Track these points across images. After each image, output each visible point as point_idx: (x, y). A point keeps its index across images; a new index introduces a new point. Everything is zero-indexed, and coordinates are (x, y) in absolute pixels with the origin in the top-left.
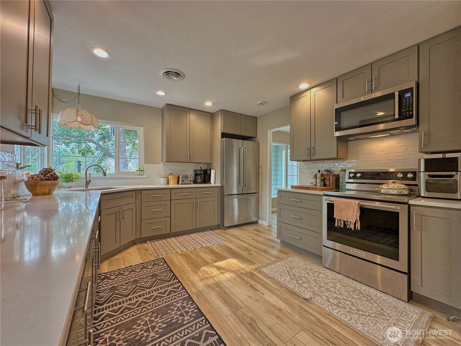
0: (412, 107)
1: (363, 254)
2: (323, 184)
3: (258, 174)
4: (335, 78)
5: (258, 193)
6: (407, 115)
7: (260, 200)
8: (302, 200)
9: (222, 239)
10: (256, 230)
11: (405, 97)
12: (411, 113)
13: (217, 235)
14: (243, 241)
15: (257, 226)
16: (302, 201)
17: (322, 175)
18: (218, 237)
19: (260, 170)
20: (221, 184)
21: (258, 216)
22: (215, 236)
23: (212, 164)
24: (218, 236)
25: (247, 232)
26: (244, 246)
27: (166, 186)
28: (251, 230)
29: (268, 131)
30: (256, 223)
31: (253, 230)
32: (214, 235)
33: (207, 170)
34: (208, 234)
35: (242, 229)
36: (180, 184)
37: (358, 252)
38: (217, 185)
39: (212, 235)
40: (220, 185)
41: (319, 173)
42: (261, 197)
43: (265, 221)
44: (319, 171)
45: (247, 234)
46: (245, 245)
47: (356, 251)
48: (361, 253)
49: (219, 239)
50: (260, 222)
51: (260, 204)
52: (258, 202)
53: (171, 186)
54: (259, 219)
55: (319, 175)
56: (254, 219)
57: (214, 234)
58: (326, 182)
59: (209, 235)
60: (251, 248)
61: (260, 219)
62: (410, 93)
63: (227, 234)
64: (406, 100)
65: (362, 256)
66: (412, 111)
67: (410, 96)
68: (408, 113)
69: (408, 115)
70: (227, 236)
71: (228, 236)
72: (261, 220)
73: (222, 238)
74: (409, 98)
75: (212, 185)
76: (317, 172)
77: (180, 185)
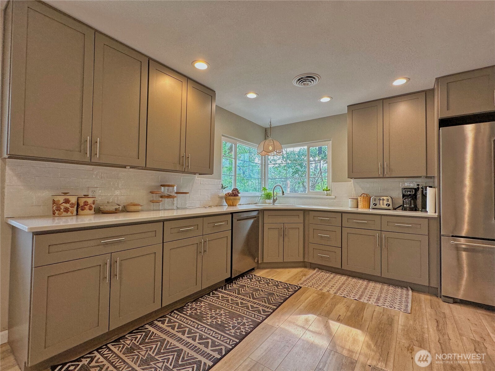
9: (406, 307)
13: (410, 300)
18: (407, 303)
20: (438, 214)
22: (403, 299)
27: (354, 210)
32: (406, 297)
33: (423, 189)
34: (399, 292)
36: (370, 208)
39: (401, 297)
49: (402, 305)
53: (360, 210)
57: (410, 297)
73: (409, 307)
75: (428, 214)
77: (370, 210)
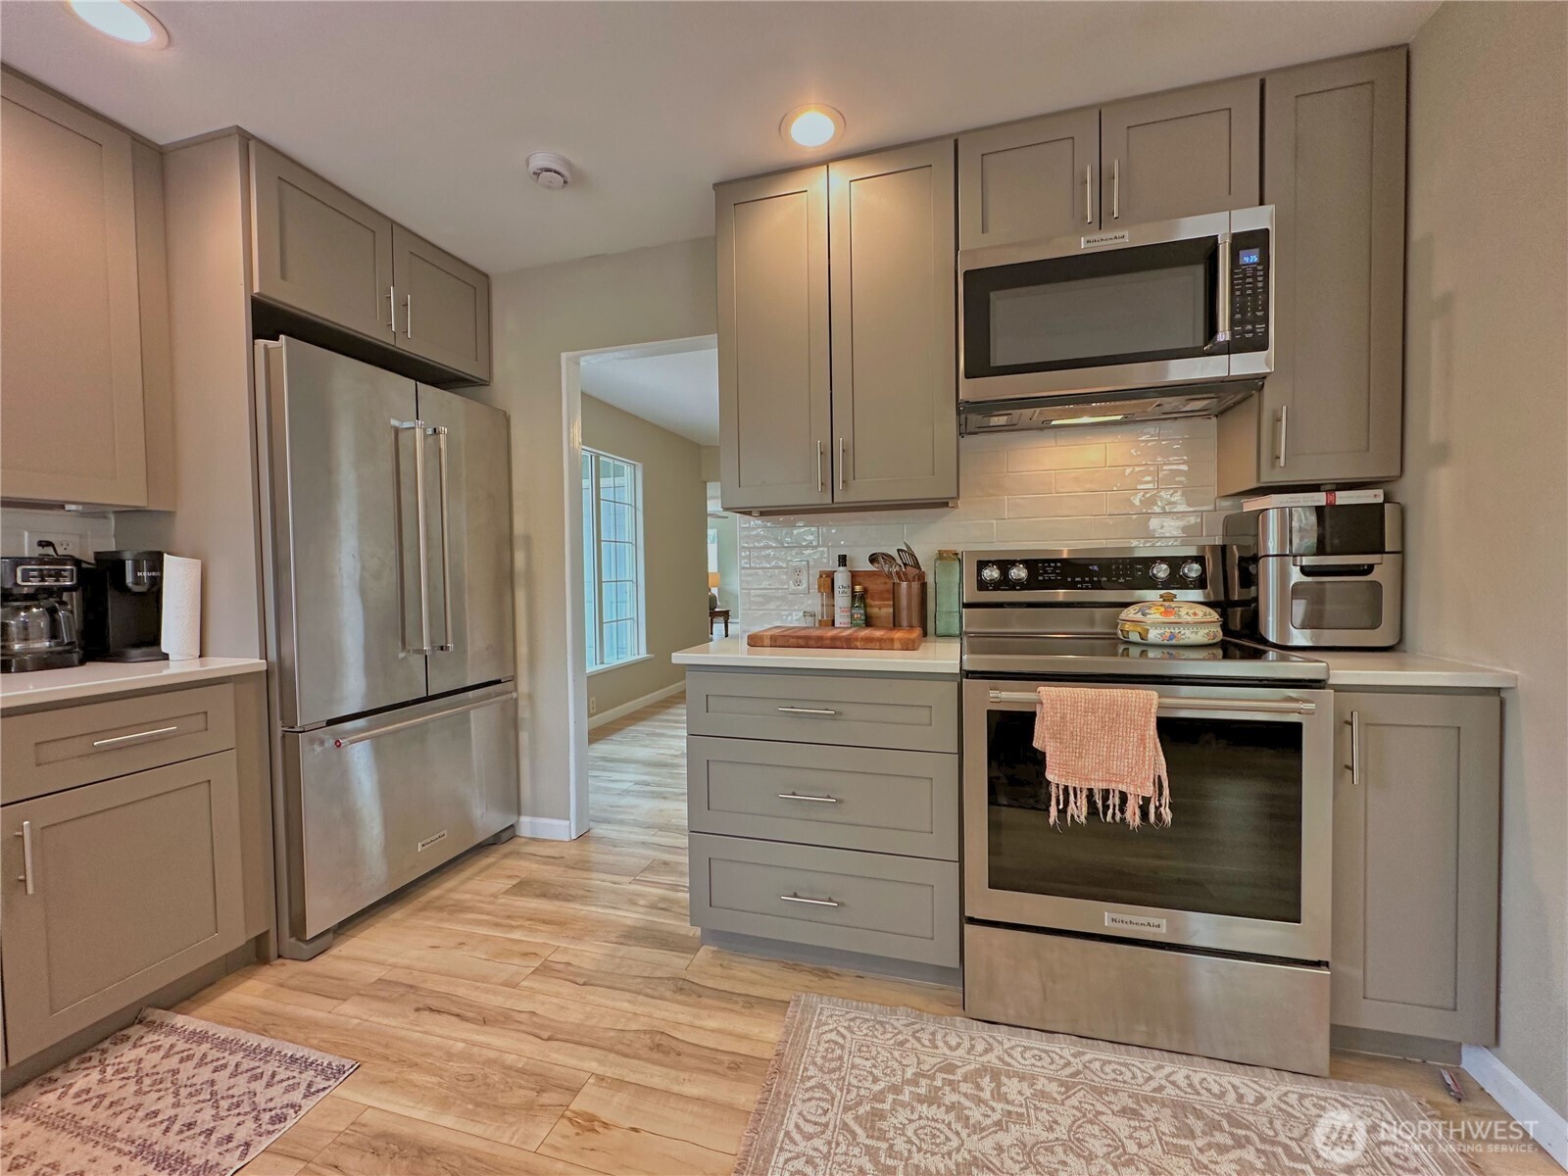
0: (1266, 309)
1: (1156, 921)
2: (863, 618)
3: (504, 580)
4: (950, 136)
5: (513, 679)
6: (1247, 336)
7: (524, 713)
8: (839, 707)
9: (307, 1065)
10: (523, 887)
11: (1241, 263)
12: (1260, 327)
13: (253, 1040)
14: (485, 1019)
15: (518, 854)
16: (840, 713)
17: (855, 577)
18: (269, 1052)
19: (520, 558)
20: (265, 655)
21: (514, 803)
22: (233, 1060)
23: (170, 514)
24: (266, 1043)
25: (479, 923)
26: (510, 1059)
28: (495, 896)
29: (564, 355)
30: (505, 836)
31: (507, 892)
32: (223, 1044)
33: (123, 563)
34: (156, 1057)
35: (441, 909)
37: (1134, 919)
38: (220, 664)
39: (202, 1062)
40: (254, 662)
41: (841, 568)
42: (531, 697)
43: (559, 818)
44: (843, 560)
45: (486, 938)
46: (513, 1047)
47: (1127, 918)
48: (1152, 921)
49: (282, 1074)
50: (527, 825)
51: (524, 737)
52: (510, 725)
54: (519, 814)
55: (842, 578)
56: (487, 820)
57: (224, 1032)
58: (871, 606)
59: (173, 1062)
60: (563, 1059)
61: (523, 810)
62: (1257, 250)
63: (339, 990)
64: (1245, 277)
65: (1155, 934)
66: (1266, 320)
67: (1258, 264)
68: (1249, 327)
69: (1251, 335)
70: (348, 1008)
71: (351, 1012)
72: (535, 814)
73: (314, 1055)
74: (1255, 269)
76: (832, 564)
